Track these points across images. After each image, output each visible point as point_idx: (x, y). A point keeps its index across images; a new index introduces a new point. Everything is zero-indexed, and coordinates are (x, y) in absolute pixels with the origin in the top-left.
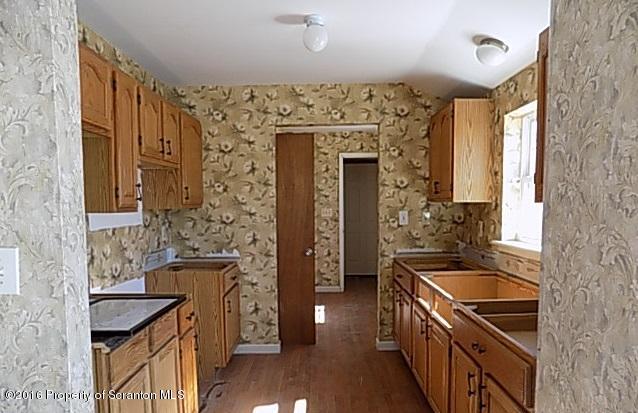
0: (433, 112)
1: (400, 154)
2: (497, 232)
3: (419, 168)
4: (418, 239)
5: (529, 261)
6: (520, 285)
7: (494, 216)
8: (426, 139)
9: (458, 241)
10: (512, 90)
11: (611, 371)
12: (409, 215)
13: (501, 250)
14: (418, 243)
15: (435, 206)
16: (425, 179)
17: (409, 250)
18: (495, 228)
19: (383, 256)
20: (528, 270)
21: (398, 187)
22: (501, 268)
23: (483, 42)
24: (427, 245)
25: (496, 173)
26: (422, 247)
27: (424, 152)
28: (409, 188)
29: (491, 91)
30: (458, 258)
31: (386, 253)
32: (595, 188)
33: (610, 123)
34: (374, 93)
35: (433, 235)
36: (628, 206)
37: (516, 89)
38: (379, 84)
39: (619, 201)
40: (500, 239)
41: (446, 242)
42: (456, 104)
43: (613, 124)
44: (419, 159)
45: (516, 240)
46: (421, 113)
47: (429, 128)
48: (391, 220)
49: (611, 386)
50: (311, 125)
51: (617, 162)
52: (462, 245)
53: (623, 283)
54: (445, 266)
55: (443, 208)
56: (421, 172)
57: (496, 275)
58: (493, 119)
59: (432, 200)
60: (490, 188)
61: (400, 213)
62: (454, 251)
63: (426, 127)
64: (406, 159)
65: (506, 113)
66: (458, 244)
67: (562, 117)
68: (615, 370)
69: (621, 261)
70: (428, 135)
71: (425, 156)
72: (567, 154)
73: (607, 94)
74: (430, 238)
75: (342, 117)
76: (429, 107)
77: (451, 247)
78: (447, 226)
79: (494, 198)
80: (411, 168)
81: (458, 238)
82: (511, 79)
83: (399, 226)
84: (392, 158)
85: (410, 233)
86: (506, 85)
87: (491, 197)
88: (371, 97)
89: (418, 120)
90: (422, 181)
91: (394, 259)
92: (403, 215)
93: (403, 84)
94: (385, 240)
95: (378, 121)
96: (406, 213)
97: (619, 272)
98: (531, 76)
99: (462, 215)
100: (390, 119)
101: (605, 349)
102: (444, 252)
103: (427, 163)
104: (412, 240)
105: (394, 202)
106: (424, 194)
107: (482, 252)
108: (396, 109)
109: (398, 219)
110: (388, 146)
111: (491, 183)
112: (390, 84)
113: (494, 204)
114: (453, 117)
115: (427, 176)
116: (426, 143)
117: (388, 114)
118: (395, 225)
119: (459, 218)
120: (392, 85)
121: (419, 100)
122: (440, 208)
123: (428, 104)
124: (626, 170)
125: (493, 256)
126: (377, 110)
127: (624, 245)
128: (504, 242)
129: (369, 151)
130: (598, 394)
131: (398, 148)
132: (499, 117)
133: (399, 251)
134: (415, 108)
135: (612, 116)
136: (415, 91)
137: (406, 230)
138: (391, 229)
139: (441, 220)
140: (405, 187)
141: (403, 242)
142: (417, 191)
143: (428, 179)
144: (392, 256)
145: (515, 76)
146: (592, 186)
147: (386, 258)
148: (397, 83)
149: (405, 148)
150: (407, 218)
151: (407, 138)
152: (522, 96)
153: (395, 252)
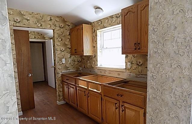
0: (71, 27)
1: (61, 40)
2: (96, 64)
3: (67, 45)
4: (68, 67)
5: (109, 71)
6: (107, 78)
7: (94, 59)
8: (69, 36)
9: (79, 67)
10: (100, 23)
11: (176, 92)
12: (65, 60)
13: (97, 68)
14: (68, 68)
15: (73, 57)
16: (69, 48)
17: (66, 71)
18: (95, 63)
19: (58, 74)
20: (109, 73)
21: (61, 51)
22: (98, 74)
23: (96, 8)
24: (71, 69)
25: (94, 47)
26: (70, 70)
27: (68, 40)
28: (65, 51)
29: (91, 23)
30: (80, 72)
31: (59, 73)
32: (169, 50)
33: (174, 34)
34: (52, 19)
35: (73, 66)
36: (181, 54)
37: (101, 23)
38: (54, 16)
39: (178, 53)
40: (97, 66)
41: (76, 68)
42: (83, 26)
43: (175, 35)
44: (67, 42)
45: (101, 65)
46: (67, 27)
47: (70, 32)
48: (60, 62)
49: (176, 95)
50: (28, 27)
51: (177, 44)
52: (81, 68)
53: (179, 71)
54: (77, 75)
55: (75, 57)
56: (68, 46)
57: (97, 76)
58: (93, 31)
59: (72, 55)
60: (93, 51)
61: (63, 59)
62: (78, 70)
63: (69, 32)
64: (63, 42)
65: (98, 30)
66: (79, 68)
67: (155, 32)
68: (177, 91)
69: (179, 67)
70: (70, 34)
71: (69, 41)
72: (157, 41)
73: (173, 28)
74: (72, 67)
75: (41, 26)
76: (69, 26)
77: (78, 69)
78: (76, 63)
79: (94, 54)
80: (65, 45)
81: (80, 66)
82: (99, 20)
83: (62, 64)
84: (59, 41)
85: (66, 65)
86: (98, 22)
87: (93, 54)
88: (51, 20)
89: (66, 29)
90: (69, 49)
91: (62, 74)
92: (64, 60)
93: (61, 17)
94: (58, 68)
95: (54, 29)
96: (64, 59)
97: (178, 69)
98: (107, 20)
99: (80, 59)
100: (58, 28)
101: (174, 87)
102: (76, 71)
103: (70, 43)
104: (66, 68)
105: (60, 56)
106: (69, 53)
107: (90, 70)
108: (59, 25)
109: (62, 61)
110: (58, 37)
111: (93, 50)
112: (57, 16)
113: (94, 56)
114: (82, 29)
115: (70, 47)
116: (69, 37)
117: (57, 26)
118: (61, 63)
119: (80, 60)
120: (58, 17)
121: (66, 23)
122: (74, 58)
123: (69, 25)
124: (180, 46)
125: (95, 71)
126: (53, 24)
127: (180, 63)
128: (98, 66)
129: (37, 39)
130: (172, 98)
131: (61, 38)
132: (95, 31)
133: (63, 72)
134: (65, 25)
135: (174, 33)
136: (65, 20)
137: (64, 65)
138: (60, 65)
139: (74, 61)
140: (64, 51)
141: (64, 69)
142: (67, 52)
143: (70, 48)
144: (61, 74)
145: (101, 20)
146: (168, 50)
147: (59, 74)
148: (59, 16)
149: (63, 38)
150: (65, 61)
151: (63, 35)
152: (104, 25)
153: (62, 72)
